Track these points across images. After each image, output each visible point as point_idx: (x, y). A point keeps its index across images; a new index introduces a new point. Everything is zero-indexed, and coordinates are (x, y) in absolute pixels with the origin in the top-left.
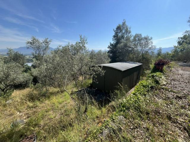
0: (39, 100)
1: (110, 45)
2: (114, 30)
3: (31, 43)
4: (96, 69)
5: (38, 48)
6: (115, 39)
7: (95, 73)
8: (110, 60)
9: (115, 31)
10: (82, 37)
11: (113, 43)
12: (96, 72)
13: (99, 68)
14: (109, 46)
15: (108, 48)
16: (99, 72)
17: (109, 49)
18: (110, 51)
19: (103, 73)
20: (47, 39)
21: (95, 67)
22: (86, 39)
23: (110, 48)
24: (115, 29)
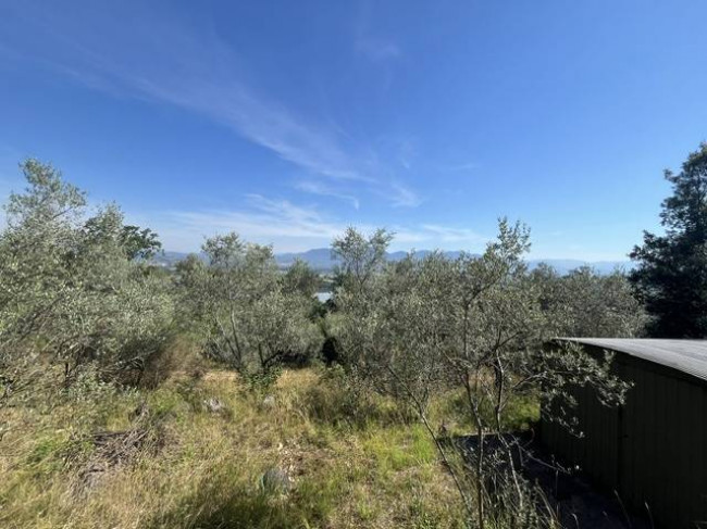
0: (335, 423)
1: (641, 244)
2: (668, 173)
3: (343, 244)
4: (568, 360)
5: (358, 257)
6: (681, 216)
7: (561, 381)
8: (645, 317)
9: (675, 180)
10: (510, 225)
11: (663, 235)
12: (567, 376)
13: (591, 361)
14: (637, 248)
15: (633, 255)
16: (588, 378)
17: (636, 265)
18: (643, 272)
19: (616, 390)
20: (384, 231)
21: (564, 352)
22: (523, 235)
23: (650, 258)
24: (677, 171)
